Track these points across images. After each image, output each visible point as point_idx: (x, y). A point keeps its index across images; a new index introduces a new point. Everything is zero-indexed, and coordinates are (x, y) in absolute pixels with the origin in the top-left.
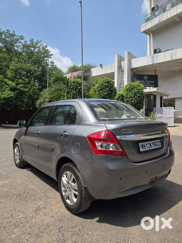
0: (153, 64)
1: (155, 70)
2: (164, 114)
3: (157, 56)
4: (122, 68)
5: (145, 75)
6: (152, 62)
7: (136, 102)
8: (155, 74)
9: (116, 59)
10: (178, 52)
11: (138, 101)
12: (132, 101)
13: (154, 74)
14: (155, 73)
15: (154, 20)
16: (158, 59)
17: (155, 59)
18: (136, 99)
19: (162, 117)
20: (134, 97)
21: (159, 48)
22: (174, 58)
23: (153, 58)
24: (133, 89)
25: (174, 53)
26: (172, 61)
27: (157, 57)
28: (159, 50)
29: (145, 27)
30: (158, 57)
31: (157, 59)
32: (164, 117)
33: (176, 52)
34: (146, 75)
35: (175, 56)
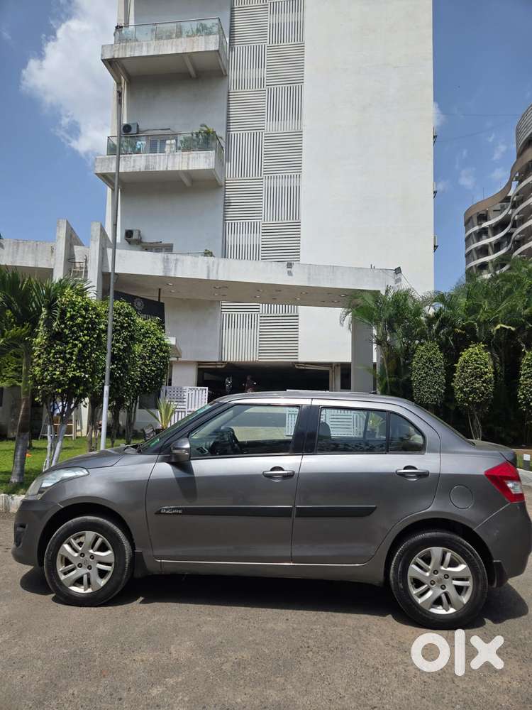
0: (165, 277)
1: (160, 289)
2: (186, 403)
3: (177, 260)
4: (75, 265)
5: (138, 297)
6: (163, 272)
7: (153, 371)
8: (159, 300)
9: (62, 233)
10: (221, 265)
11: (158, 369)
12: (143, 367)
13: (157, 300)
14: (159, 297)
15: (132, 158)
16: (179, 268)
17: (172, 265)
18: (153, 362)
19: (182, 412)
20: (150, 357)
21: (139, 232)
22: (213, 277)
23: (168, 263)
24: (145, 337)
25: (213, 266)
26: (208, 281)
27: (176, 264)
28: (139, 235)
29: (108, 166)
30: (179, 263)
31: (176, 267)
32: (186, 410)
33: (218, 265)
34: (141, 298)
35: (215, 272)
